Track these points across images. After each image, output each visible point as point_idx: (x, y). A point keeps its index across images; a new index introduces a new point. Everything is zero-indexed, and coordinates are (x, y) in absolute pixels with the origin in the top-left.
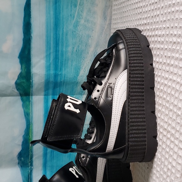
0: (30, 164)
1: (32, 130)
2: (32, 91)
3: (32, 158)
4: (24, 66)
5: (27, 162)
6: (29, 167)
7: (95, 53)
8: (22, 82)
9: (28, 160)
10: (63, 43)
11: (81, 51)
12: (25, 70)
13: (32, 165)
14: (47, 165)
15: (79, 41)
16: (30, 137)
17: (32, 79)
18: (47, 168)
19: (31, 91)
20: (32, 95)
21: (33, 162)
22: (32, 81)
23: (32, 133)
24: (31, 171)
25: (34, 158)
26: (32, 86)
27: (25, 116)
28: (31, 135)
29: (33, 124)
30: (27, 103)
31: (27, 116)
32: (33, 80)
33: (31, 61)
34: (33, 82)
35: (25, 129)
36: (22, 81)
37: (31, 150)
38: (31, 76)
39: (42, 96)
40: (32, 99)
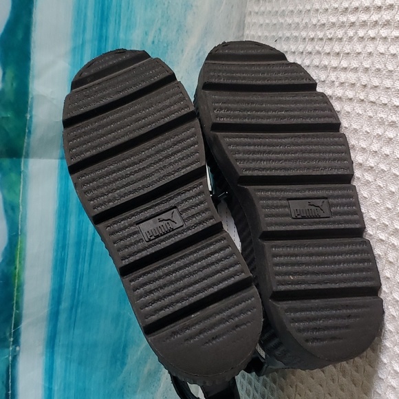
0: (12, 339)
1: (23, 249)
2: (28, 144)
3: (17, 324)
4: (10, 74)
5: (5, 334)
6: (9, 347)
7: (199, 52)
8: (3, 118)
9: (8, 329)
10: (120, 17)
11: (165, 45)
12: (12, 84)
13: (16, 342)
14: (57, 341)
15: (163, 16)
16: (16, 268)
17: (31, 111)
18: (56, 348)
19: (25, 145)
20: (27, 156)
21: (19, 334)
22: (31, 117)
23: (23, 259)
24: (15, 358)
25: (24, 326)
26: (30, 132)
27: (6, 211)
28: (20, 262)
29: (25, 235)
30: (13, 176)
31: (10, 212)
32: (34, 113)
33: (32, 62)
34: (34, 120)
35: (6, 248)
36: (4, 114)
37: (17, 303)
38: (28, 102)
39: (53, 161)
40: (26, 166)
